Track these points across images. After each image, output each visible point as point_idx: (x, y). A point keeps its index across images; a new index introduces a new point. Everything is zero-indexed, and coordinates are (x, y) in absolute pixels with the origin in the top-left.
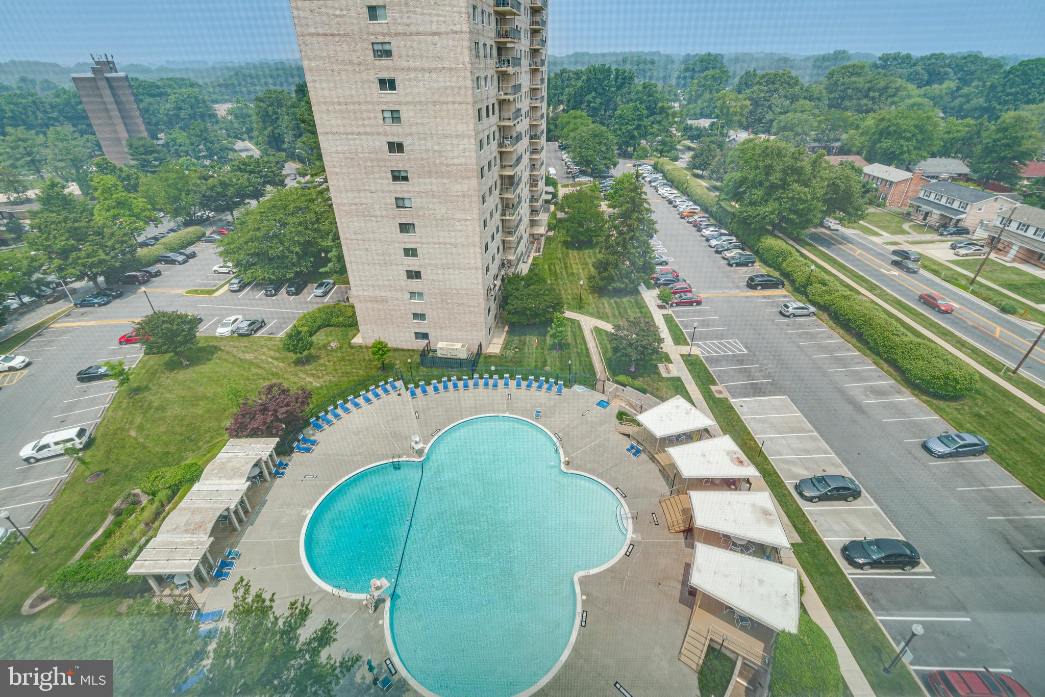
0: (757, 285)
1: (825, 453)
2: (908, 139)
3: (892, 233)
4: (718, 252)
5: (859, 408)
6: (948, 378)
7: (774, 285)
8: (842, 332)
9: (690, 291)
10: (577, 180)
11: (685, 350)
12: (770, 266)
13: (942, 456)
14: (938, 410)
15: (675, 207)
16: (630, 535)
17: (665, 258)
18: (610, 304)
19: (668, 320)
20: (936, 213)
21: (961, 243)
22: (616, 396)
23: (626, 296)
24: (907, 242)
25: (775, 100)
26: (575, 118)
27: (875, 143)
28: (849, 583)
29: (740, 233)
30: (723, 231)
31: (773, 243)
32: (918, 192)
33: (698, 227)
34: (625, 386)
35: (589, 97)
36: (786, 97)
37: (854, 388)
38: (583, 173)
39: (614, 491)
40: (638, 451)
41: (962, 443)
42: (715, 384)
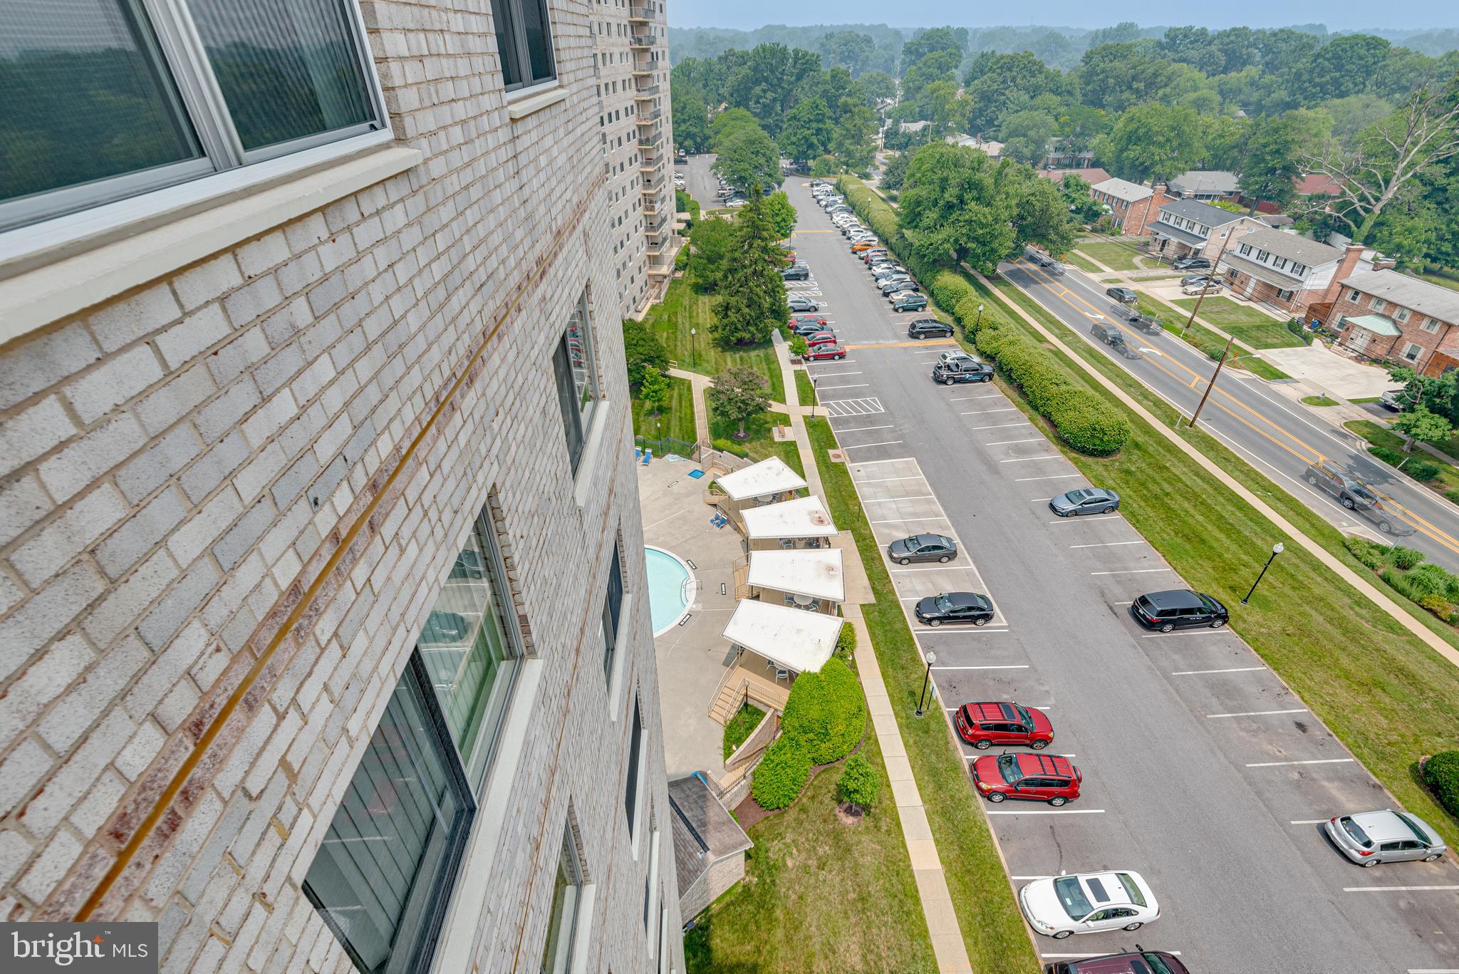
0: (919, 333)
1: (936, 516)
2: (1161, 145)
3: (1116, 269)
4: (886, 295)
5: (993, 468)
6: (1095, 429)
7: (941, 333)
8: (1004, 385)
9: (835, 342)
10: (729, 204)
11: (808, 410)
12: (943, 310)
13: (1065, 515)
14: (1083, 468)
15: (849, 238)
16: (690, 605)
17: (814, 303)
18: (734, 361)
19: (800, 377)
20: (1174, 240)
21: (1192, 278)
22: (714, 465)
23: (755, 349)
24: (1131, 279)
25: (1012, 94)
26: (735, 119)
27: (1122, 151)
28: (912, 639)
29: (917, 271)
30: (898, 268)
31: (949, 280)
32: (1157, 214)
33: (868, 262)
34: (721, 450)
35: (757, 90)
36: (1026, 89)
37: (995, 447)
38: (739, 194)
39: (684, 563)
40: (723, 521)
41: (1088, 498)
42: (834, 446)
